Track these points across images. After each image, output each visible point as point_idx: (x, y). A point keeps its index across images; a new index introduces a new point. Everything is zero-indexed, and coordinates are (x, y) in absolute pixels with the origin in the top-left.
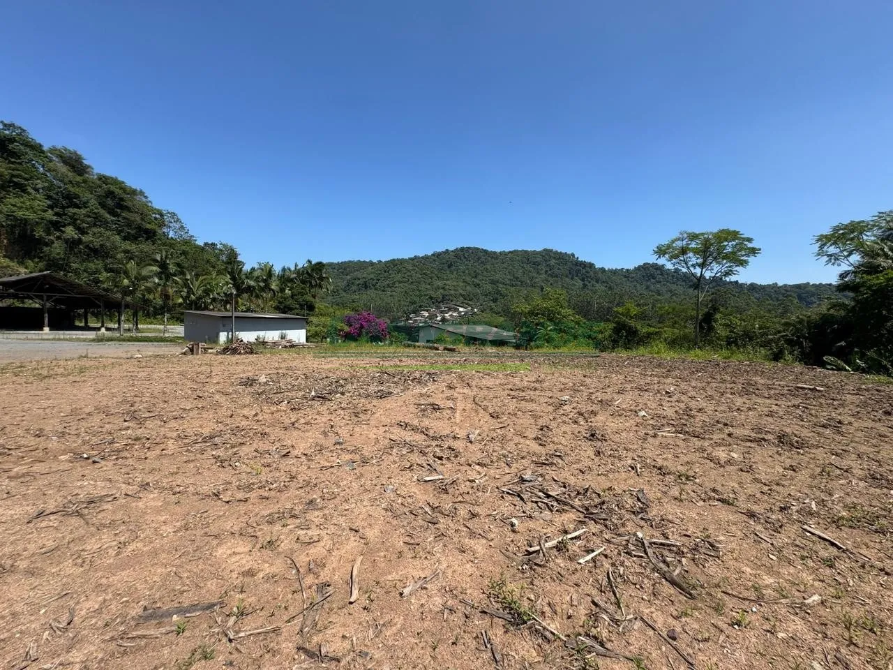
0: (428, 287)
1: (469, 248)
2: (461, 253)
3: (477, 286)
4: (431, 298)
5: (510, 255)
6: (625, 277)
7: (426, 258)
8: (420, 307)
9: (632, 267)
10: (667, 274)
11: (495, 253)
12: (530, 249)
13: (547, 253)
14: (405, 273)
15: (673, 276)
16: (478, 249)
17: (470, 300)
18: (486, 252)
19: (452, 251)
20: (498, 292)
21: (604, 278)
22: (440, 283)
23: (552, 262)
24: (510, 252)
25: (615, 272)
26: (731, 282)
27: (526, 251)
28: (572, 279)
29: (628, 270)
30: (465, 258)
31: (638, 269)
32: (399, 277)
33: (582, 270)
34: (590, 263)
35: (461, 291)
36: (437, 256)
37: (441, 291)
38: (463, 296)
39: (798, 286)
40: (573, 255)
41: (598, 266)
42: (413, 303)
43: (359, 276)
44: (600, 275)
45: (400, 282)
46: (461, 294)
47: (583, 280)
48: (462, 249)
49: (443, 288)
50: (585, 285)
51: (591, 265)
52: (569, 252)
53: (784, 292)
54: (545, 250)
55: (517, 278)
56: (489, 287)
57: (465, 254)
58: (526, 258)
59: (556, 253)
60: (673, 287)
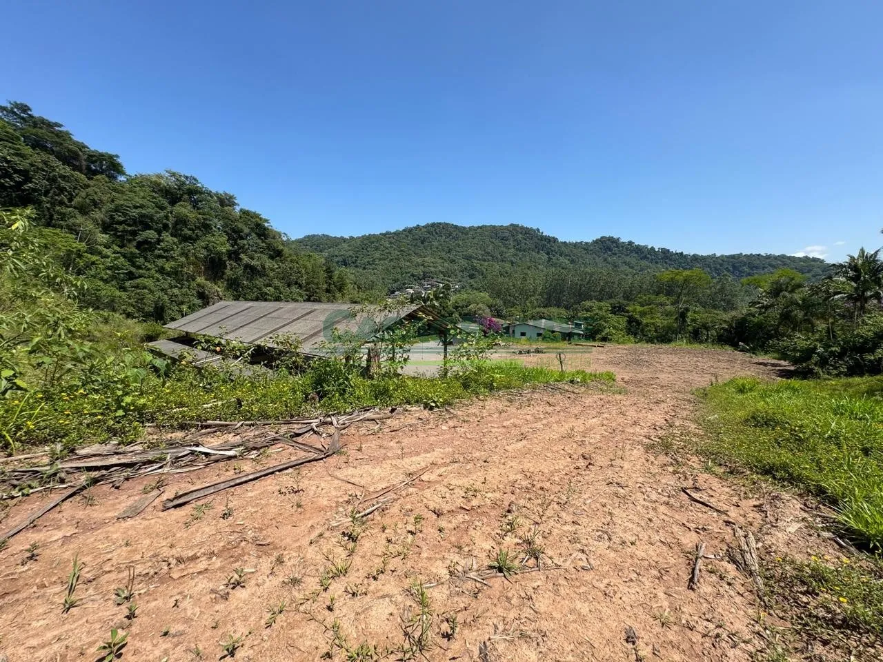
0: (408, 264)
1: (440, 224)
2: (433, 229)
3: (453, 261)
4: (413, 275)
5: (479, 231)
6: (585, 249)
7: (397, 234)
8: (404, 284)
9: (590, 241)
10: (622, 247)
11: (464, 228)
12: (497, 223)
13: (514, 228)
14: (383, 251)
15: (627, 249)
16: (447, 224)
17: (449, 277)
18: (456, 227)
19: (423, 227)
20: (474, 268)
21: (566, 251)
22: (419, 260)
23: (520, 236)
24: (479, 227)
25: (575, 245)
26: (677, 254)
27: (494, 227)
28: (538, 253)
29: (587, 243)
30: (437, 233)
31: (596, 242)
32: (377, 255)
33: (546, 244)
34: (553, 238)
35: (440, 268)
36: (409, 231)
37: (422, 268)
38: (442, 273)
39: (733, 257)
40: (538, 230)
41: (561, 240)
42: (396, 281)
43: (337, 253)
44: (563, 249)
45: (380, 259)
46: (440, 271)
47: (548, 254)
48: (433, 225)
49: (423, 265)
50: (550, 259)
51: (555, 240)
52: (534, 228)
53: (721, 262)
54: (512, 225)
55: (488, 253)
56: (464, 262)
57: (437, 230)
58: (495, 233)
59: (522, 228)
60: (628, 259)
